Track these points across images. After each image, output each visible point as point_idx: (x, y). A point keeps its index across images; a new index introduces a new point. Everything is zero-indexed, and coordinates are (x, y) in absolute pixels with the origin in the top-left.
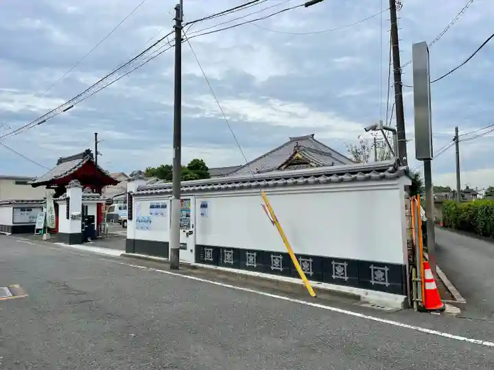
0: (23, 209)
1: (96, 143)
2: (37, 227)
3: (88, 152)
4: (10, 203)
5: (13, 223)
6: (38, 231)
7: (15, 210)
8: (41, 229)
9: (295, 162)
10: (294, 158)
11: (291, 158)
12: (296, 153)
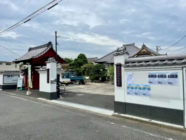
0: (9, 76)
1: (56, 38)
2: (18, 86)
3: (50, 43)
4: (2, 73)
5: (3, 84)
6: (19, 88)
7: (4, 76)
8: (20, 88)
9: (142, 54)
10: (142, 51)
11: (140, 52)
12: (143, 49)
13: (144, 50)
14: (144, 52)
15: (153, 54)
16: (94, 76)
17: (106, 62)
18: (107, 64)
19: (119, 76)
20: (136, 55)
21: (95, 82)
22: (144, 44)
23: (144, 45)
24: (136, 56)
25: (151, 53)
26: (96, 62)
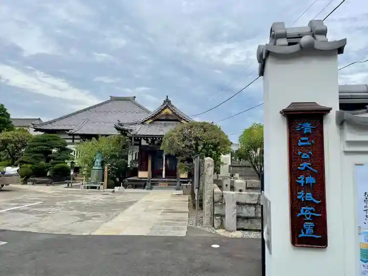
9: (164, 118)
10: (164, 113)
11: (159, 113)
12: (165, 108)
13: (167, 110)
14: (167, 115)
15: (184, 120)
16: (29, 166)
17: (68, 130)
18: (70, 135)
19: (311, 180)
20: (149, 119)
21: (35, 183)
22: (167, 97)
23: (167, 100)
24: (150, 123)
25: (181, 118)
26: (37, 130)
